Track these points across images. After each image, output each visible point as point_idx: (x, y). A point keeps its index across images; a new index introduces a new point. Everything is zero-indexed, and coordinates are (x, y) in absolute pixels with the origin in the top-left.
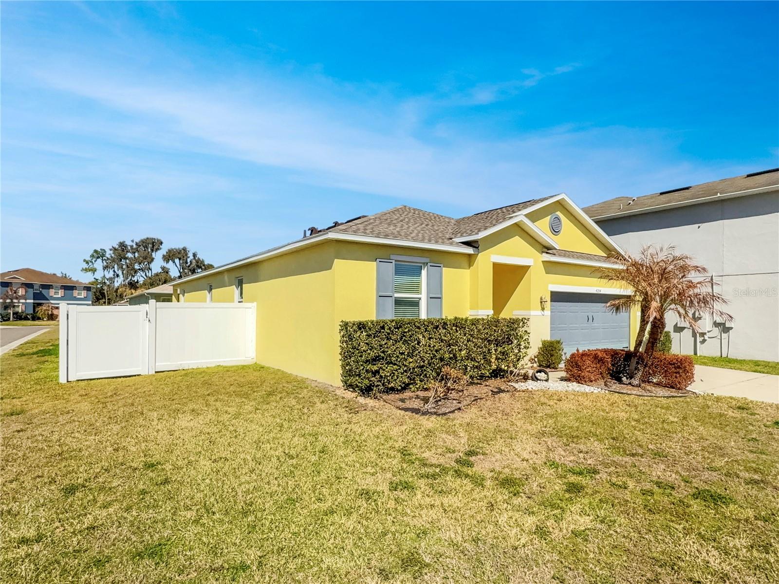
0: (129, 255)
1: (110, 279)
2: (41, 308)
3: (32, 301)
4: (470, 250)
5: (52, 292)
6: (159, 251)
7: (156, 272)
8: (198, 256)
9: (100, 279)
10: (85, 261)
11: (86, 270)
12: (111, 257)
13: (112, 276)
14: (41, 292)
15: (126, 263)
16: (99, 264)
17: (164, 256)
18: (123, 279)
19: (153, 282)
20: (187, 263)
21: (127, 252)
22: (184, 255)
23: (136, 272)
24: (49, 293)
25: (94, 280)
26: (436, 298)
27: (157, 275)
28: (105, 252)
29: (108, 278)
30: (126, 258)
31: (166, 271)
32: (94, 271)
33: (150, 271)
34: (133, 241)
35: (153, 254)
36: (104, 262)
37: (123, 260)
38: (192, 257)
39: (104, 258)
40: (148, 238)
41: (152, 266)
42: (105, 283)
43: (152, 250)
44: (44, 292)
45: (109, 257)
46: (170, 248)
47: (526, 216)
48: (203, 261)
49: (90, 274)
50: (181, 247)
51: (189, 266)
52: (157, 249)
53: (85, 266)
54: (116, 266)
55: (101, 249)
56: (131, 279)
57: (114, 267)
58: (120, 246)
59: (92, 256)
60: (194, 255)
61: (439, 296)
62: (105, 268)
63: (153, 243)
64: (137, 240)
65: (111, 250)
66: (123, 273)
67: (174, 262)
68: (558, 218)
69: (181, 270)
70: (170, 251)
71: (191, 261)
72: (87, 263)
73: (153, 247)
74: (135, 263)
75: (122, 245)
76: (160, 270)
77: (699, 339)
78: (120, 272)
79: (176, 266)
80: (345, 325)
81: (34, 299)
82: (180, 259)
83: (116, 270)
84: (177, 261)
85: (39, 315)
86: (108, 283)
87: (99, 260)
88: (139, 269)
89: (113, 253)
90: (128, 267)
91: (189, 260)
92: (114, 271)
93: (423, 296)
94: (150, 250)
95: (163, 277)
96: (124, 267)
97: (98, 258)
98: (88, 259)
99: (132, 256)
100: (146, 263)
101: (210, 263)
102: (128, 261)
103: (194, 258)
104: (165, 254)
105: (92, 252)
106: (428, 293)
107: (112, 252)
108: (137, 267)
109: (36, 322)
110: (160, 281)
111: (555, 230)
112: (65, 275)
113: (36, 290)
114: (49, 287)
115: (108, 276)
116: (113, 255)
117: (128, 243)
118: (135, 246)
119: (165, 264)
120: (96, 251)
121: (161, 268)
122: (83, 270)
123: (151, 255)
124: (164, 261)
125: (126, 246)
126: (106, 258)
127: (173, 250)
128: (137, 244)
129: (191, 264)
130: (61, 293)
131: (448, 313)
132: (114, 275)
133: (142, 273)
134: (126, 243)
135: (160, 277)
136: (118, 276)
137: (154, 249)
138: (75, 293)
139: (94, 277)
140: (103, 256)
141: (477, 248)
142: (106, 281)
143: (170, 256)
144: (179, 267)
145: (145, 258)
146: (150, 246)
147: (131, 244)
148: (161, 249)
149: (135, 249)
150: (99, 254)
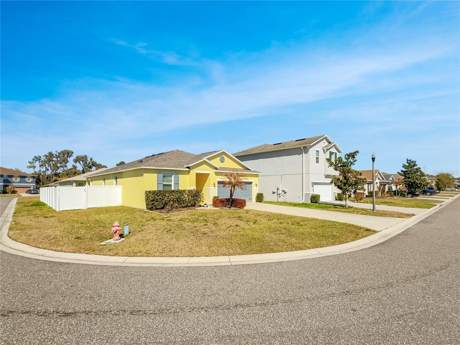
0: (55, 159)
1: (44, 172)
2: (8, 187)
3: (3, 184)
4: (188, 170)
5: (13, 179)
6: (71, 157)
7: (70, 168)
8: (93, 160)
9: (38, 171)
10: (29, 162)
11: (30, 167)
12: (44, 160)
13: (45, 170)
14: (8, 179)
15: (53, 163)
16: (37, 164)
17: (74, 159)
18: (51, 172)
19: (68, 174)
20: (87, 163)
21: (53, 157)
22: (86, 159)
23: (58, 168)
24: (12, 179)
25: (34, 172)
26: (177, 184)
27: (70, 169)
28: (41, 157)
29: (42, 171)
30: (53, 161)
31: (75, 167)
32: (34, 167)
33: (66, 167)
34: (56, 152)
35: (68, 158)
36: (40, 162)
37: (51, 162)
38: (90, 160)
39: (40, 161)
40: (65, 150)
41: (67, 165)
42: (40, 174)
43: (68, 157)
44: (9, 179)
45: (43, 160)
46: (77, 155)
47: (207, 159)
48: (96, 162)
49: (32, 169)
50: (83, 155)
51: (88, 165)
52: (70, 156)
53: (29, 165)
54: (47, 165)
55: (38, 156)
56: (55, 172)
57: (46, 166)
58: (49, 154)
59: (33, 159)
60: (91, 159)
61: (178, 183)
62: (41, 166)
63: (68, 153)
64: (59, 151)
65: (44, 156)
66: (51, 168)
67: (80, 163)
68: (223, 157)
69: (84, 167)
70: (77, 157)
71: (89, 162)
72: (30, 163)
73: (68, 155)
74: (58, 163)
75: (51, 154)
76: (72, 167)
77: (279, 196)
78: (49, 168)
79: (81, 165)
80: (146, 192)
81: (4, 183)
82: (83, 161)
83: (47, 167)
84: (81, 162)
85: (7, 191)
86: (42, 174)
87: (37, 162)
88: (60, 166)
89: (46, 158)
90: (54, 165)
91: (88, 162)
92: (46, 168)
93: (173, 183)
94: (66, 156)
95: (74, 171)
96: (52, 165)
97: (37, 160)
98: (31, 161)
99: (56, 160)
100: (64, 163)
101: (100, 163)
102: (54, 162)
103: (91, 161)
104: (75, 158)
105: (33, 157)
106: (174, 182)
107: (44, 157)
108: (59, 165)
109: (6, 195)
110: (72, 173)
111: (222, 161)
112: (18, 169)
113: (5, 178)
114: (12, 176)
115: (42, 170)
116: (45, 159)
117: (54, 153)
118: (58, 154)
119: (75, 164)
120: (35, 157)
121: (72, 166)
122: (28, 167)
123: (67, 159)
124: (74, 162)
125: (52, 154)
126: (41, 161)
127: (79, 156)
128: (59, 153)
129: (89, 164)
130: (18, 180)
131: (181, 188)
132: (46, 169)
133: (61, 168)
134: (53, 153)
135: (72, 170)
136: (48, 170)
137: (69, 156)
138: (26, 179)
139: (35, 170)
140: (39, 159)
141: (190, 169)
142: (41, 173)
143: (77, 160)
144: (82, 165)
145: (64, 161)
146: (67, 154)
147: (55, 153)
148: (72, 156)
149: (58, 156)
150: (37, 159)
